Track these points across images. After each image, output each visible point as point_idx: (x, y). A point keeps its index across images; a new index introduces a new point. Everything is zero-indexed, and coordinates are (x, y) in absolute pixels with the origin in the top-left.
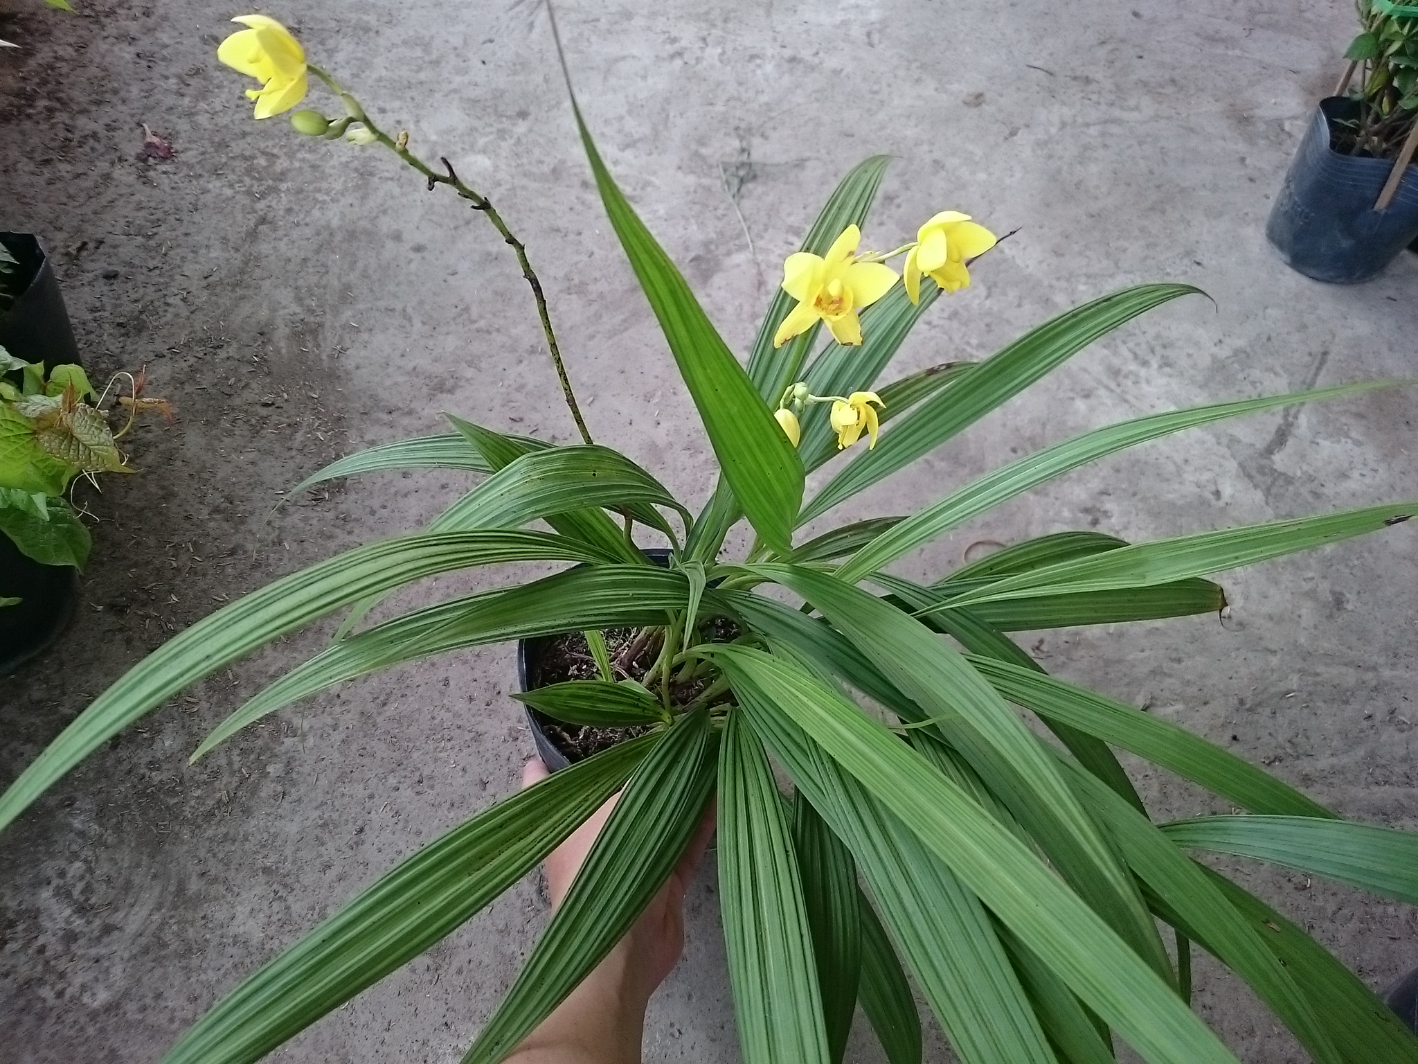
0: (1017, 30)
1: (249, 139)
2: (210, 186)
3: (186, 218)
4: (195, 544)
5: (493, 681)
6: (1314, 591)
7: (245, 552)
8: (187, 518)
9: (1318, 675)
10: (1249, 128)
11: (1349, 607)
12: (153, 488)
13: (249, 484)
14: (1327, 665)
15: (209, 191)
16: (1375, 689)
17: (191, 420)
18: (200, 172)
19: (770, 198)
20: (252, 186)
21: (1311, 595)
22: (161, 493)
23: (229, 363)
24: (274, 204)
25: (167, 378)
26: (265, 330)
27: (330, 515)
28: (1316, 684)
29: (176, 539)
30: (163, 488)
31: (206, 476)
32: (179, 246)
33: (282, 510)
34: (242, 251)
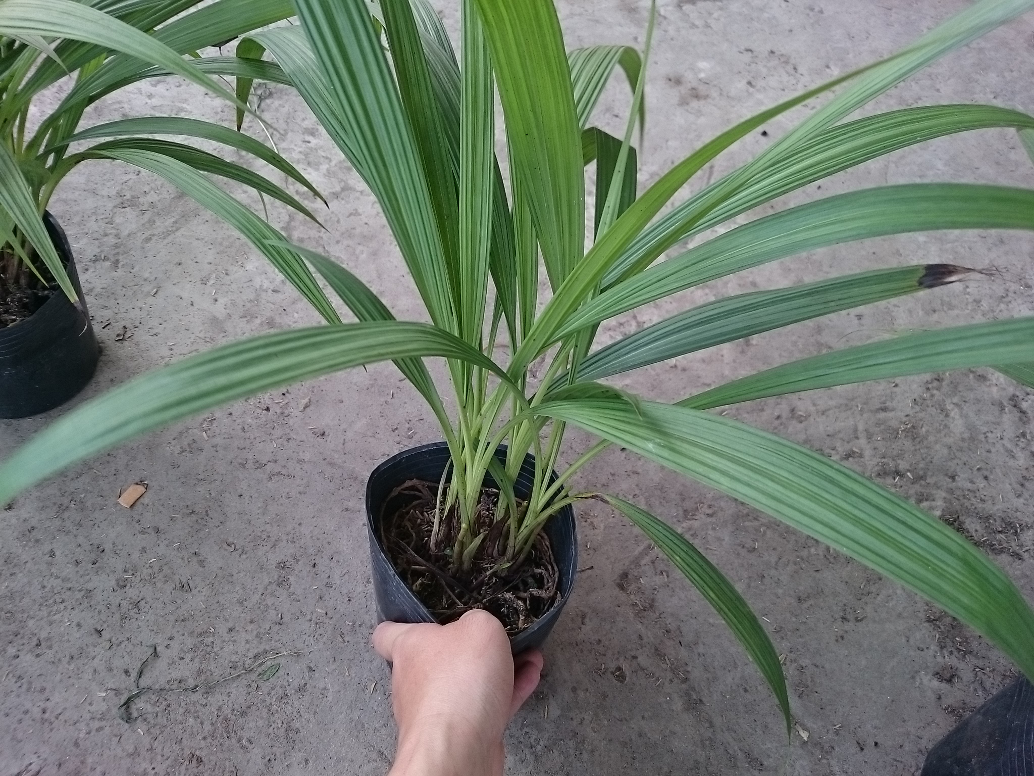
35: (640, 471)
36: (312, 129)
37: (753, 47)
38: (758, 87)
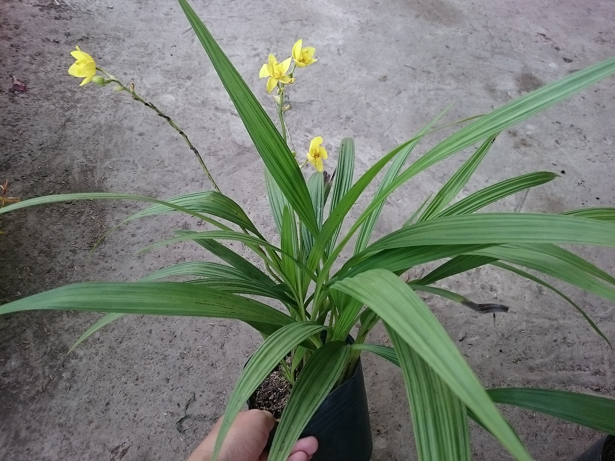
0: (400, 51)
1: (63, 84)
2: (44, 104)
3: (32, 118)
4: (31, 268)
5: (173, 331)
6: (530, 286)
7: (55, 271)
8: (27, 255)
9: (533, 322)
10: (495, 94)
11: (545, 293)
12: (11, 242)
13: (59, 240)
14: (537, 318)
15: (43, 106)
16: (557, 328)
17: (31, 210)
18: (39, 98)
19: (298, 117)
20: (64, 105)
21: (529, 288)
22: (15, 243)
23: (50, 184)
24: (74, 113)
25: (20, 190)
26: (68, 169)
27: (97, 254)
28: (533, 327)
29: (21, 266)
30: (16, 241)
31: (37, 235)
32: (28, 130)
33: (74, 252)
34: (58, 133)
35: (469, 355)
36: (310, 129)
37: (561, 121)
38: (562, 144)
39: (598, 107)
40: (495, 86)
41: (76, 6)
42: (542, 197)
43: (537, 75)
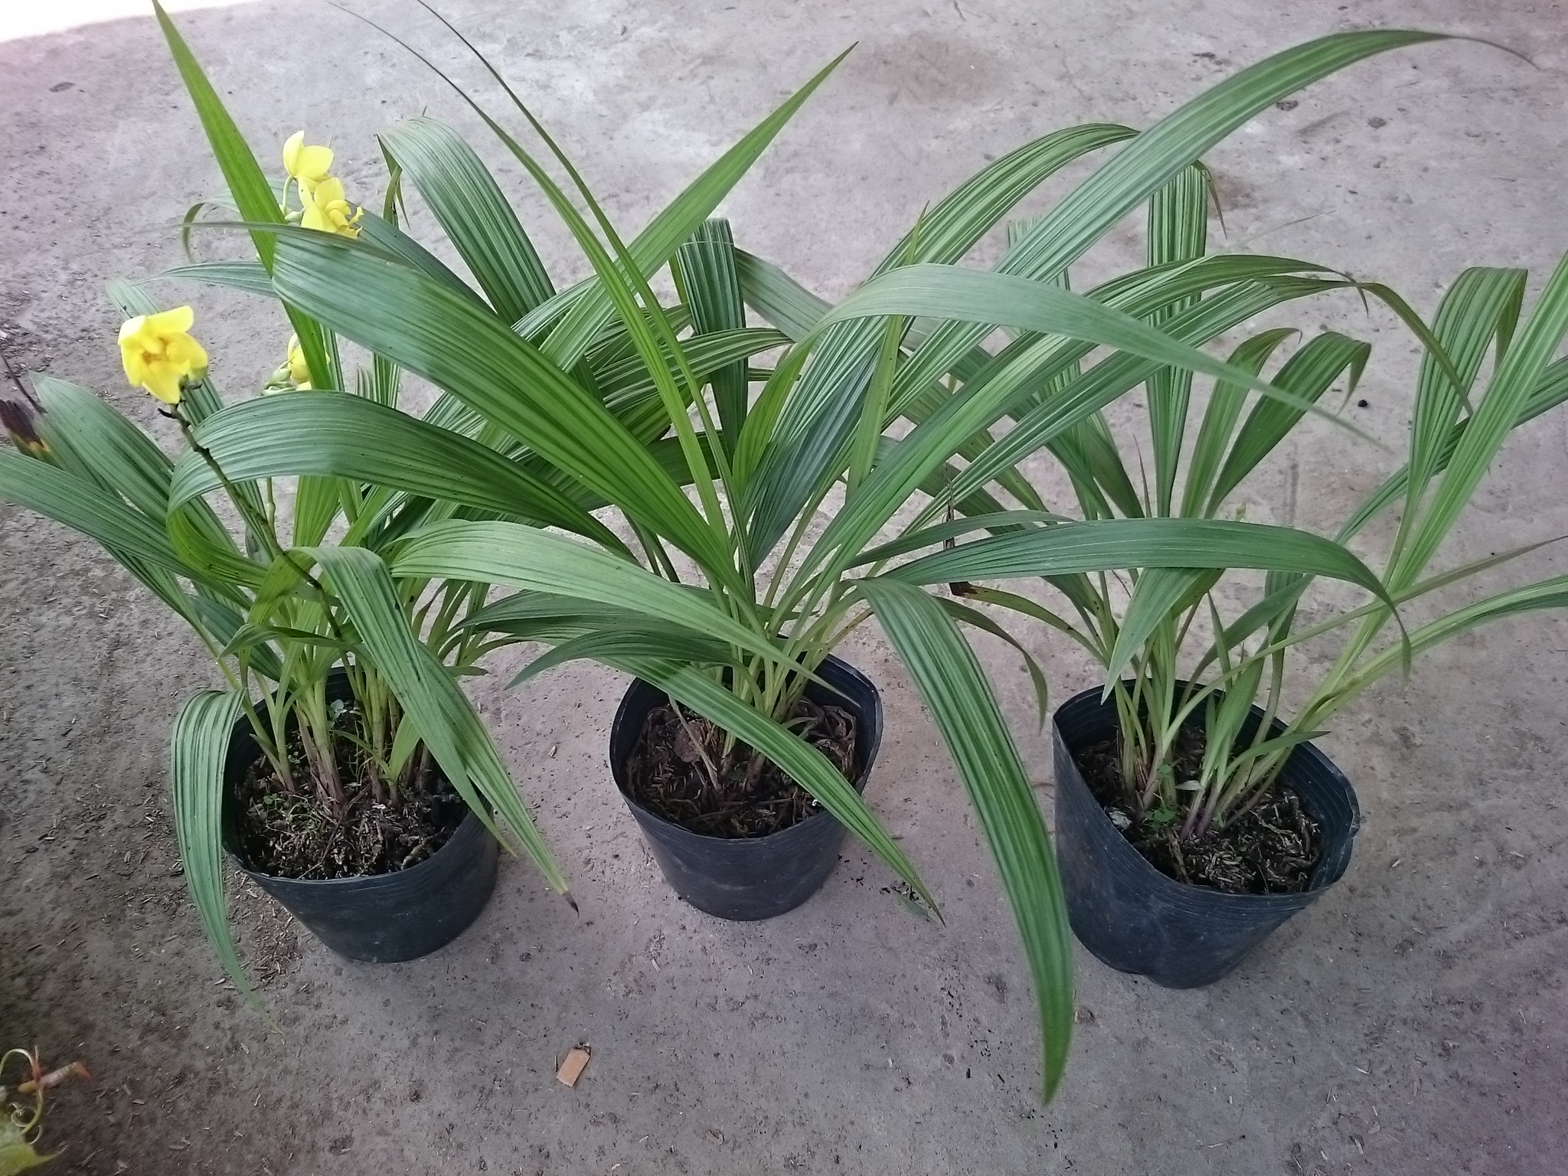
0: (877, 204)
1: (76, 550)
2: (44, 619)
3: (23, 667)
4: (132, 1084)
5: (537, 1143)
6: (1376, 734)
7: (197, 1074)
8: (114, 1052)
9: (1414, 830)
11: (1418, 741)
12: (63, 1027)
13: (181, 983)
14: (1420, 816)
15: (43, 626)
16: (1476, 828)
17: (89, 923)
18: (26, 606)
20: (93, 606)
21: (1376, 739)
22: (73, 1029)
23: (119, 833)
24: (124, 620)
25: (47, 875)
26: (153, 779)
27: (288, 991)
28: (1416, 842)
29: (106, 1086)
30: (75, 1021)
31: (122, 989)
32: (22, 704)
33: (228, 1004)
34: (101, 688)
39: (1395, 206)
40: (1134, 227)
41: (50, 329)
42: (1334, 486)
43: (1225, 167)
